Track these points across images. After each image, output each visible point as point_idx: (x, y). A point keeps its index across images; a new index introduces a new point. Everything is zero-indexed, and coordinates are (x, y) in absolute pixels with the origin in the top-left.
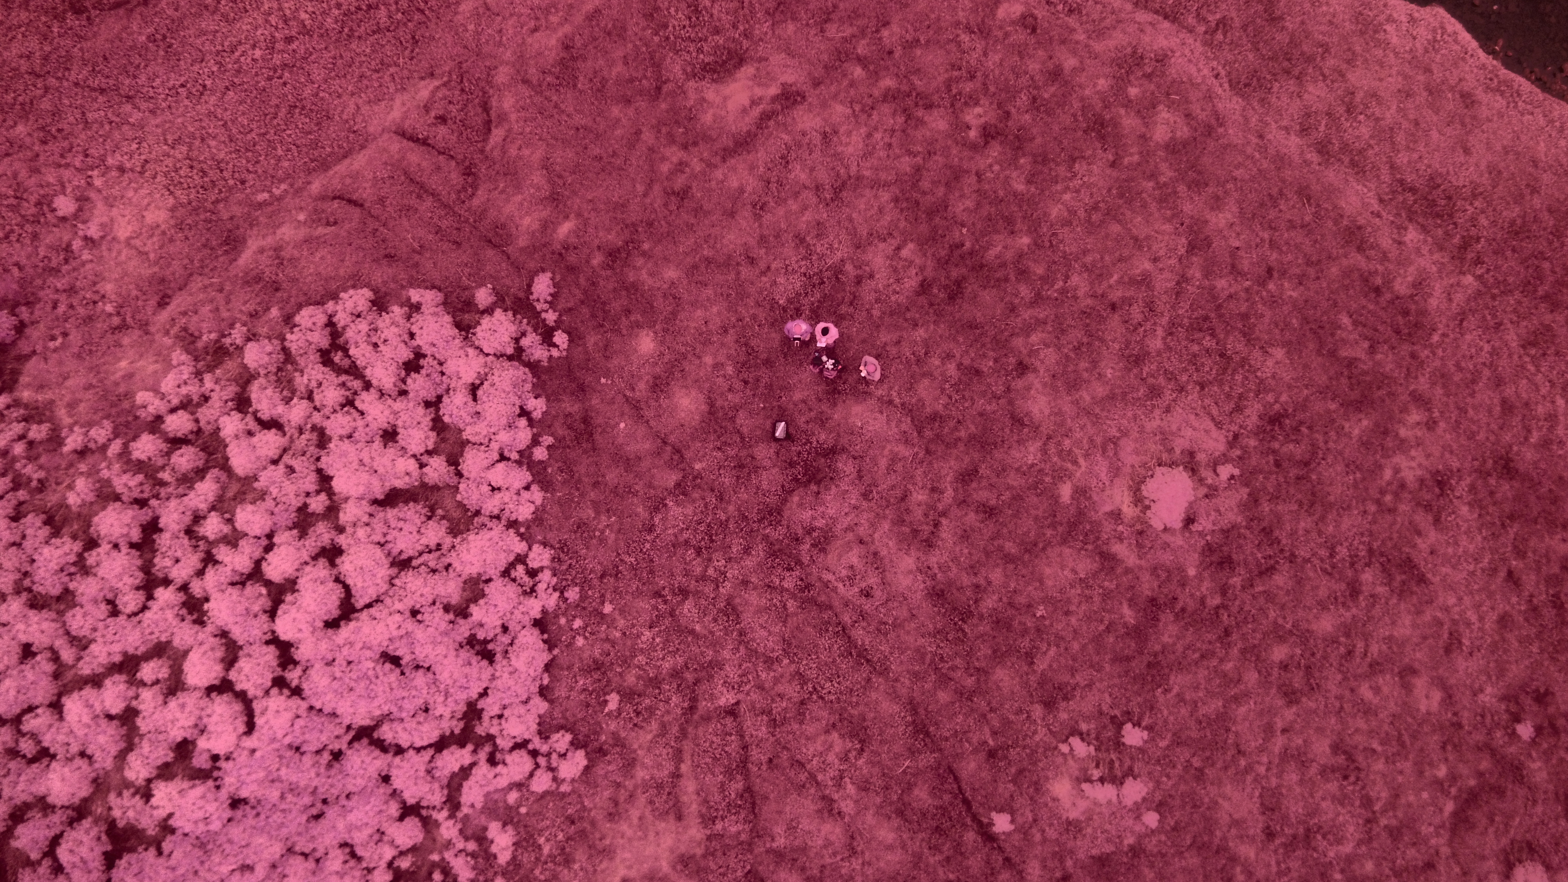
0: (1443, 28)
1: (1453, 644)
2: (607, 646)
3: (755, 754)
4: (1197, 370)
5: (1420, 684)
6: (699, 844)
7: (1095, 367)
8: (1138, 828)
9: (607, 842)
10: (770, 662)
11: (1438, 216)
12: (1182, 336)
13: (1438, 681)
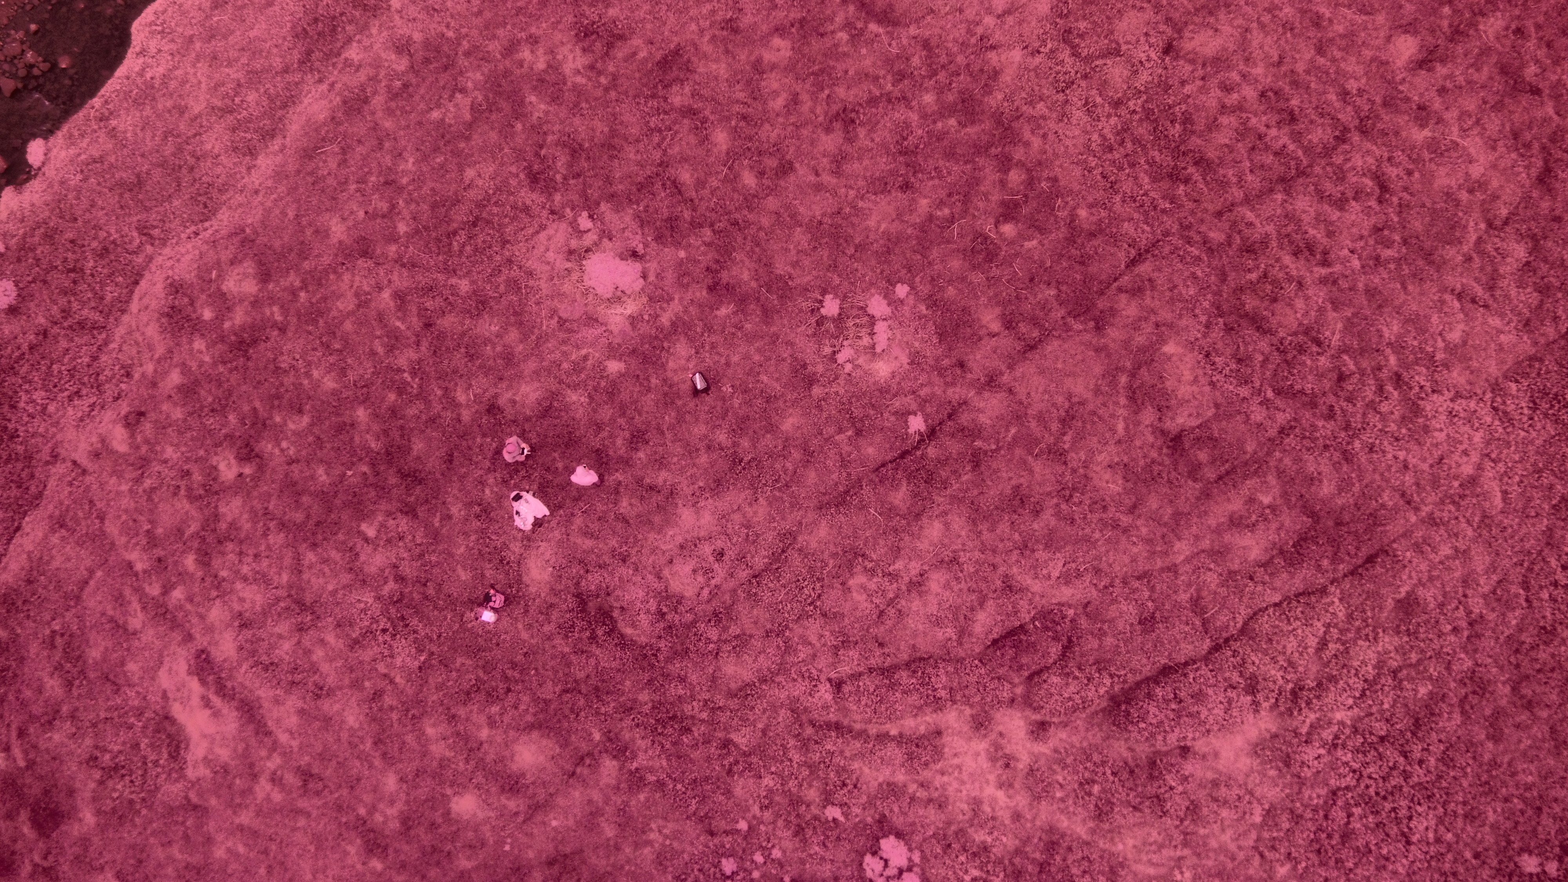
0: (151, 25)
1: (731, 26)
2: (780, 823)
3: (873, 662)
4: (490, 247)
5: (768, 57)
6: (961, 712)
7: (490, 340)
8: (911, 301)
9: (965, 807)
10: (788, 648)
11: (334, 29)
12: (456, 260)
13: (765, 40)
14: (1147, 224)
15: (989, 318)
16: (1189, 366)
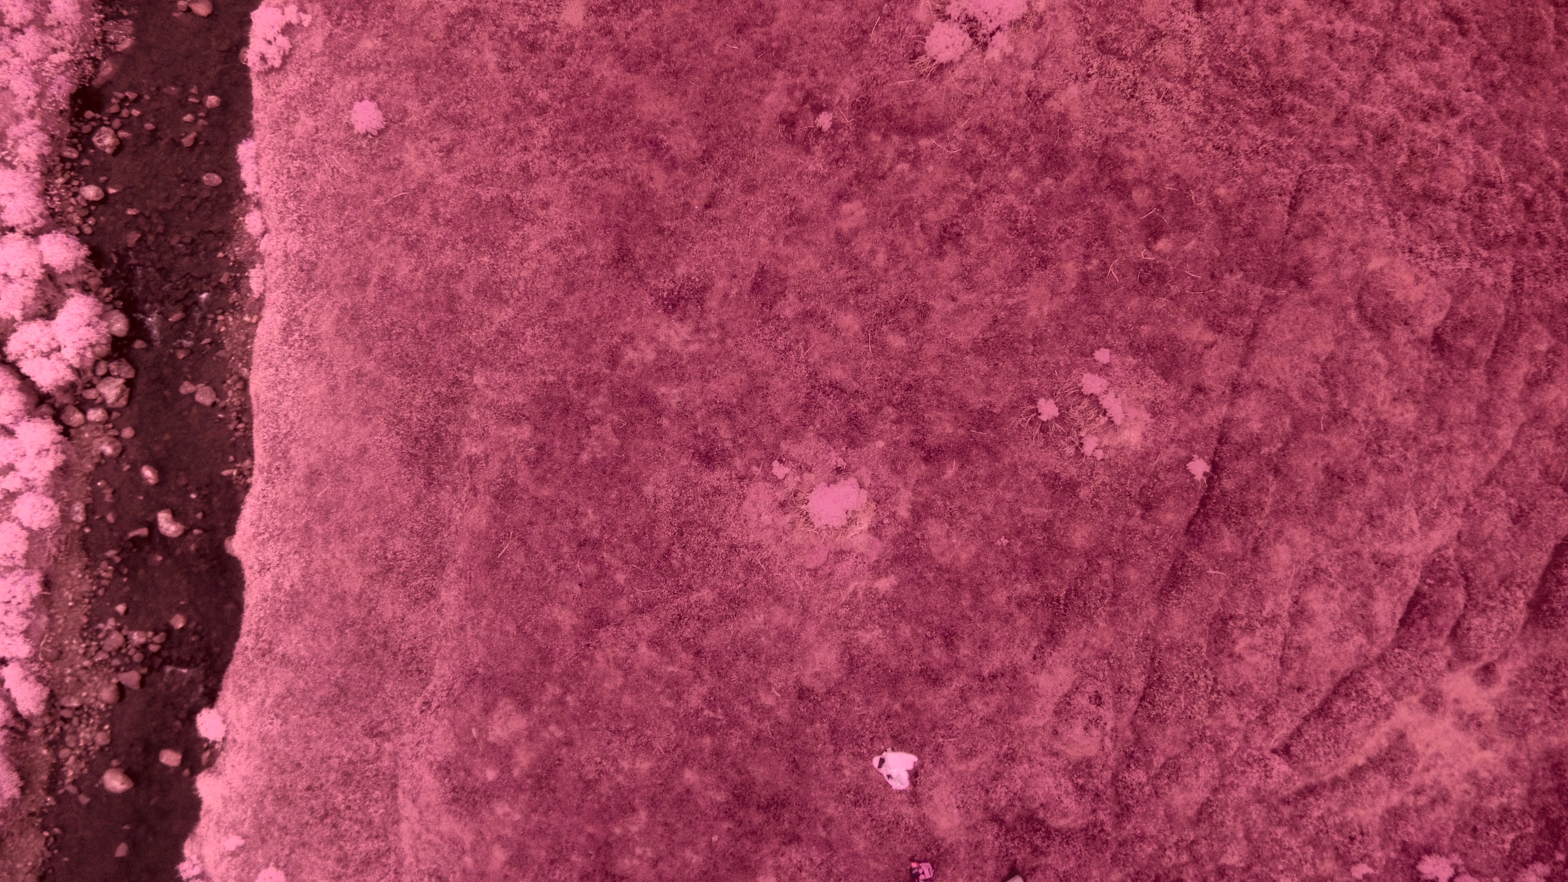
0: (255, 538)
1: (795, 219)
3: (1305, 710)
4: (707, 545)
5: (846, 225)
6: (1410, 703)
7: (762, 631)
8: (1117, 361)
10: (1219, 746)
11: (439, 439)
12: (685, 577)
13: (833, 211)
14: (1280, 166)
15: (1196, 332)
16: (1403, 269)
